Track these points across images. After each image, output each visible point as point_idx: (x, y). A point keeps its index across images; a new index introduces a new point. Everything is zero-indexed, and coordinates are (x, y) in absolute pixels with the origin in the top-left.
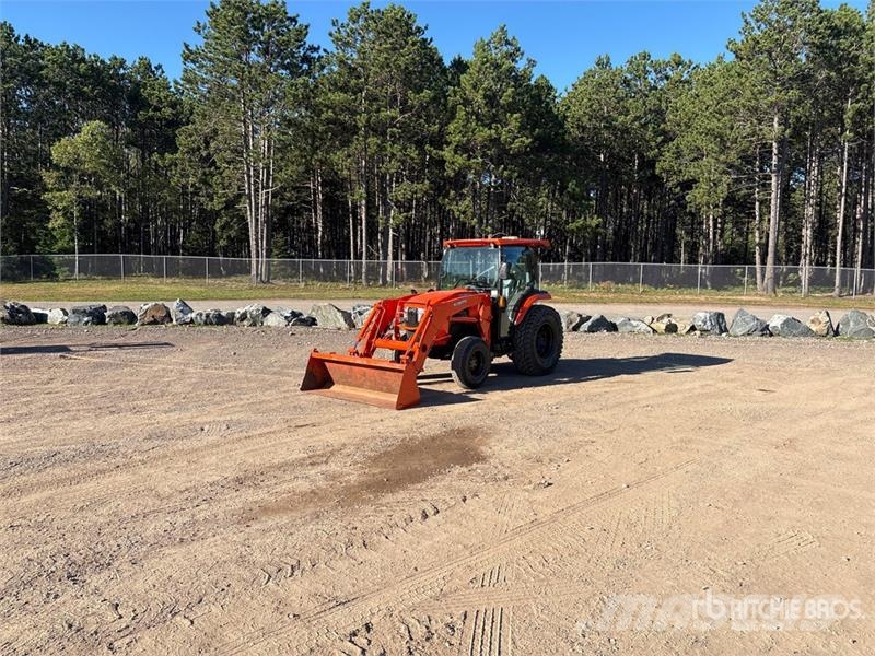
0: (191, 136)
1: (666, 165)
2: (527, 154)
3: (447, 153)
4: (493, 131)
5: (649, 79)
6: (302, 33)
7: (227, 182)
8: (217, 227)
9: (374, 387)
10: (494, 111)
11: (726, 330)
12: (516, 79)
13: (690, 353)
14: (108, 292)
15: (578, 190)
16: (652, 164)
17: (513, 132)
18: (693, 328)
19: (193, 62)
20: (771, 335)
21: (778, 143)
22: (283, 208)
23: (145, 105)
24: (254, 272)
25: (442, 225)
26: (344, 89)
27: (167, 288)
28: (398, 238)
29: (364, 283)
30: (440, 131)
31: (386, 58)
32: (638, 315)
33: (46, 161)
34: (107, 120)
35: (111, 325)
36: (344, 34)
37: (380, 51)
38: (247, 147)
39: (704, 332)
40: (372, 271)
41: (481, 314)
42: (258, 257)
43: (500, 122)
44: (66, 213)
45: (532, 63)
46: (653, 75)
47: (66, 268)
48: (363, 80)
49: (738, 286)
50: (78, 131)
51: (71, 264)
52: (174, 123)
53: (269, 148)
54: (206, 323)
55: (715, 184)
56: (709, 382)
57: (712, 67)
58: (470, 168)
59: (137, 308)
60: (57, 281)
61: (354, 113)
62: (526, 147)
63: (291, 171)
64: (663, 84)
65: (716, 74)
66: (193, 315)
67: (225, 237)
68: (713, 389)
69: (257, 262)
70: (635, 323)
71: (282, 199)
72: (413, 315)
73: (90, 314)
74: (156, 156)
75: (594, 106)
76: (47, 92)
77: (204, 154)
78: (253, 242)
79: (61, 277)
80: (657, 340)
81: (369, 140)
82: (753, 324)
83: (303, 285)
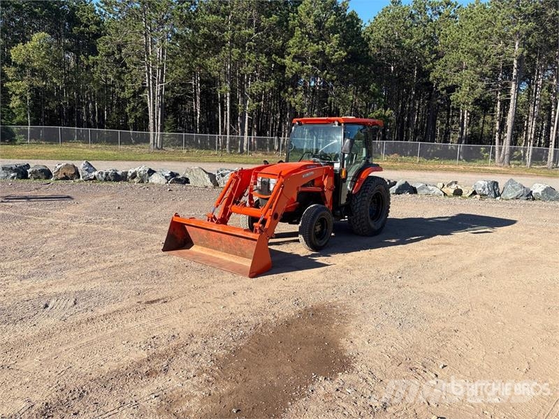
0: (107, 43)
1: (437, 75)
2: (342, 63)
3: (287, 61)
4: (320, 46)
5: (427, 14)
7: (134, 78)
8: (127, 110)
9: (230, 251)
10: (321, 32)
11: (500, 195)
12: (337, 9)
15: (377, 90)
16: (427, 73)
17: (334, 48)
18: (474, 193)
20: (534, 199)
21: (518, 60)
22: (174, 98)
23: (78, 23)
24: (151, 142)
25: (281, 113)
26: (217, 12)
27: (91, 151)
28: (252, 120)
29: (228, 152)
30: (283, 45)
33: (8, 61)
34: (51, 33)
35: (32, 180)
38: (148, 54)
39: (483, 195)
40: (233, 142)
41: (325, 184)
42: (154, 131)
43: (325, 40)
44: (22, 97)
46: (430, 11)
47: (23, 136)
48: (229, 6)
50: (30, 40)
51: (25, 132)
52: (97, 36)
53: (163, 54)
54: (105, 180)
57: (471, 7)
58: (302, 72)
59: (53, 166)
60: (15, 144)
61: (222, 30)
62: (343, 58)
63: (179, 73)
64: (436, 18)
65: (475, 11)
66: (96, 173)
67: (133, 116)
69: (154, 134)
70: (430, 188)
71: (173, 92)
72: (266, 184)
73: (15, 171)
74: (82, 57)
75: (389, 32)
76: (10, 11)
77: (117, 57)
78: (151, 121)
79: (19, 142)
80: (448, 201)
81: (233, 50)
82: (521, 191)
83: (185, 151)
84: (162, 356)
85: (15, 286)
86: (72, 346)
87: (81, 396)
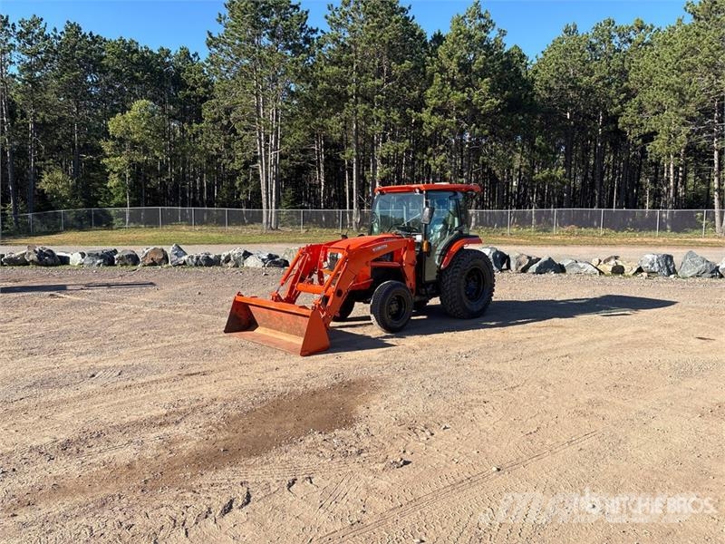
0: (213, 108)
1: (628, 120)
2: (497, 113)
3: (425, 115)
4: (466, 94)
5: (614, 43)
6: (303, 18)
7: (245, 146)
8: (237, 184)
10: (467, 76)
11: (675, 272)
12: (488, 47)
13: (633, 295)
14: (145, 238)
15: (543, 144)
16: (614, 119)
17: (484, 95)
18: (640, 270)
19: (215, 47)
20: (721, 276)
22: (293, 168)
23: (183, 85)
24: (264, 221)
30: (420, 96)
31: (372, 35)
32: (586, 257)
34: (153, 99)
35: (119, 266)
36: (338, 16)
37: (367, 30)
38: (259, 117)
39: (651, 273)
41: (404, 258)
42: (268, 208)
43: (472, 86)
44: (121, 175)
45: (503, 33)
46: (618, 39)
47: (121, 219)
48: (353, 54)
49: (697, 229)
50: (130, 109)
51: (123, 215)
52: (204, 99)
53: (277, 116)
54: (196, 265)
55: (674, 135)
56: (644, 328)
57: (672, 29)
58: (444, 127)
59: (141, 251)
60: (112, 229)
61: (345, 83)
62: (496, 107)
63: (298, 136)
64: (627, 47)
65: (676, 35)
66: (185, 258)
67: (244, 192)
68: (646, 336)
69: (269, 211)
70: (581, 265)
71: (291, 160)
72: (334, 260)
73: (102, 257)
74: (186, 126)
75: (560, 70)
76: (108, 78)
77: (225, 122)
78: (264, 196)
79: (116, 226)
80: (602, 281)
81: (358, 106)
82: (702, 266)
83: (303, 231)
84: (180, 413)
85: (71, 360)
86: (105, 404)
87: (99, 436)
